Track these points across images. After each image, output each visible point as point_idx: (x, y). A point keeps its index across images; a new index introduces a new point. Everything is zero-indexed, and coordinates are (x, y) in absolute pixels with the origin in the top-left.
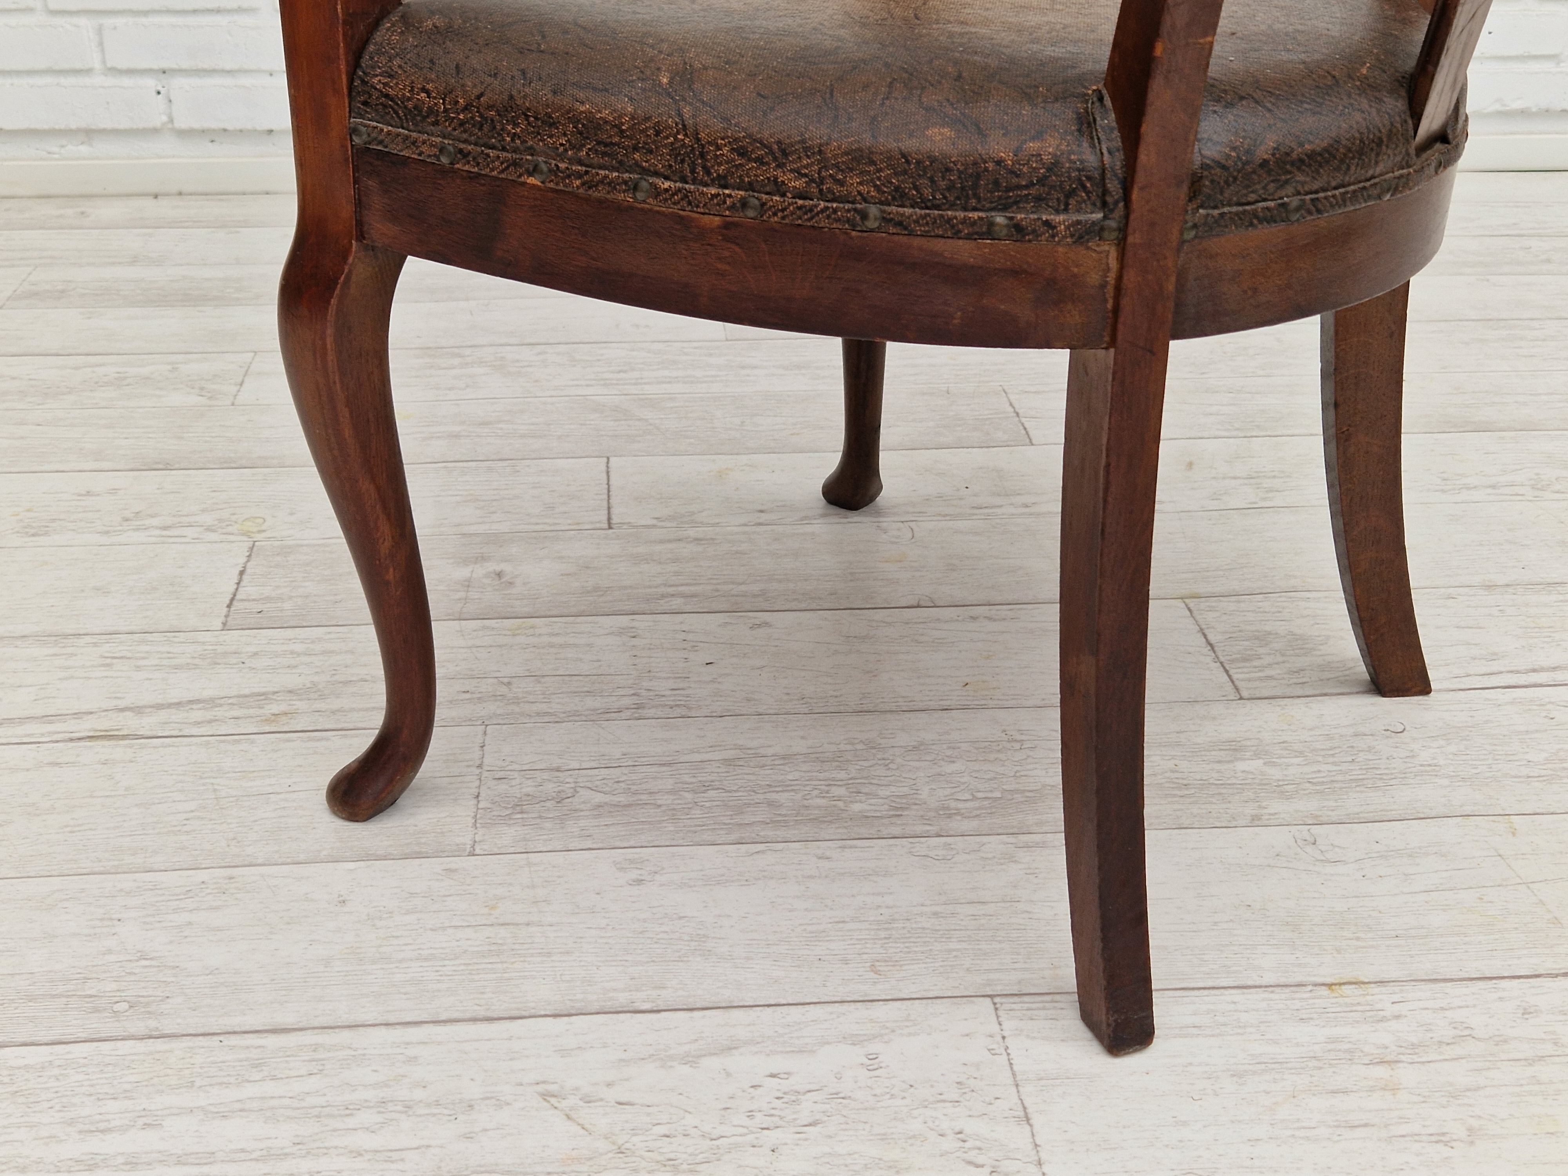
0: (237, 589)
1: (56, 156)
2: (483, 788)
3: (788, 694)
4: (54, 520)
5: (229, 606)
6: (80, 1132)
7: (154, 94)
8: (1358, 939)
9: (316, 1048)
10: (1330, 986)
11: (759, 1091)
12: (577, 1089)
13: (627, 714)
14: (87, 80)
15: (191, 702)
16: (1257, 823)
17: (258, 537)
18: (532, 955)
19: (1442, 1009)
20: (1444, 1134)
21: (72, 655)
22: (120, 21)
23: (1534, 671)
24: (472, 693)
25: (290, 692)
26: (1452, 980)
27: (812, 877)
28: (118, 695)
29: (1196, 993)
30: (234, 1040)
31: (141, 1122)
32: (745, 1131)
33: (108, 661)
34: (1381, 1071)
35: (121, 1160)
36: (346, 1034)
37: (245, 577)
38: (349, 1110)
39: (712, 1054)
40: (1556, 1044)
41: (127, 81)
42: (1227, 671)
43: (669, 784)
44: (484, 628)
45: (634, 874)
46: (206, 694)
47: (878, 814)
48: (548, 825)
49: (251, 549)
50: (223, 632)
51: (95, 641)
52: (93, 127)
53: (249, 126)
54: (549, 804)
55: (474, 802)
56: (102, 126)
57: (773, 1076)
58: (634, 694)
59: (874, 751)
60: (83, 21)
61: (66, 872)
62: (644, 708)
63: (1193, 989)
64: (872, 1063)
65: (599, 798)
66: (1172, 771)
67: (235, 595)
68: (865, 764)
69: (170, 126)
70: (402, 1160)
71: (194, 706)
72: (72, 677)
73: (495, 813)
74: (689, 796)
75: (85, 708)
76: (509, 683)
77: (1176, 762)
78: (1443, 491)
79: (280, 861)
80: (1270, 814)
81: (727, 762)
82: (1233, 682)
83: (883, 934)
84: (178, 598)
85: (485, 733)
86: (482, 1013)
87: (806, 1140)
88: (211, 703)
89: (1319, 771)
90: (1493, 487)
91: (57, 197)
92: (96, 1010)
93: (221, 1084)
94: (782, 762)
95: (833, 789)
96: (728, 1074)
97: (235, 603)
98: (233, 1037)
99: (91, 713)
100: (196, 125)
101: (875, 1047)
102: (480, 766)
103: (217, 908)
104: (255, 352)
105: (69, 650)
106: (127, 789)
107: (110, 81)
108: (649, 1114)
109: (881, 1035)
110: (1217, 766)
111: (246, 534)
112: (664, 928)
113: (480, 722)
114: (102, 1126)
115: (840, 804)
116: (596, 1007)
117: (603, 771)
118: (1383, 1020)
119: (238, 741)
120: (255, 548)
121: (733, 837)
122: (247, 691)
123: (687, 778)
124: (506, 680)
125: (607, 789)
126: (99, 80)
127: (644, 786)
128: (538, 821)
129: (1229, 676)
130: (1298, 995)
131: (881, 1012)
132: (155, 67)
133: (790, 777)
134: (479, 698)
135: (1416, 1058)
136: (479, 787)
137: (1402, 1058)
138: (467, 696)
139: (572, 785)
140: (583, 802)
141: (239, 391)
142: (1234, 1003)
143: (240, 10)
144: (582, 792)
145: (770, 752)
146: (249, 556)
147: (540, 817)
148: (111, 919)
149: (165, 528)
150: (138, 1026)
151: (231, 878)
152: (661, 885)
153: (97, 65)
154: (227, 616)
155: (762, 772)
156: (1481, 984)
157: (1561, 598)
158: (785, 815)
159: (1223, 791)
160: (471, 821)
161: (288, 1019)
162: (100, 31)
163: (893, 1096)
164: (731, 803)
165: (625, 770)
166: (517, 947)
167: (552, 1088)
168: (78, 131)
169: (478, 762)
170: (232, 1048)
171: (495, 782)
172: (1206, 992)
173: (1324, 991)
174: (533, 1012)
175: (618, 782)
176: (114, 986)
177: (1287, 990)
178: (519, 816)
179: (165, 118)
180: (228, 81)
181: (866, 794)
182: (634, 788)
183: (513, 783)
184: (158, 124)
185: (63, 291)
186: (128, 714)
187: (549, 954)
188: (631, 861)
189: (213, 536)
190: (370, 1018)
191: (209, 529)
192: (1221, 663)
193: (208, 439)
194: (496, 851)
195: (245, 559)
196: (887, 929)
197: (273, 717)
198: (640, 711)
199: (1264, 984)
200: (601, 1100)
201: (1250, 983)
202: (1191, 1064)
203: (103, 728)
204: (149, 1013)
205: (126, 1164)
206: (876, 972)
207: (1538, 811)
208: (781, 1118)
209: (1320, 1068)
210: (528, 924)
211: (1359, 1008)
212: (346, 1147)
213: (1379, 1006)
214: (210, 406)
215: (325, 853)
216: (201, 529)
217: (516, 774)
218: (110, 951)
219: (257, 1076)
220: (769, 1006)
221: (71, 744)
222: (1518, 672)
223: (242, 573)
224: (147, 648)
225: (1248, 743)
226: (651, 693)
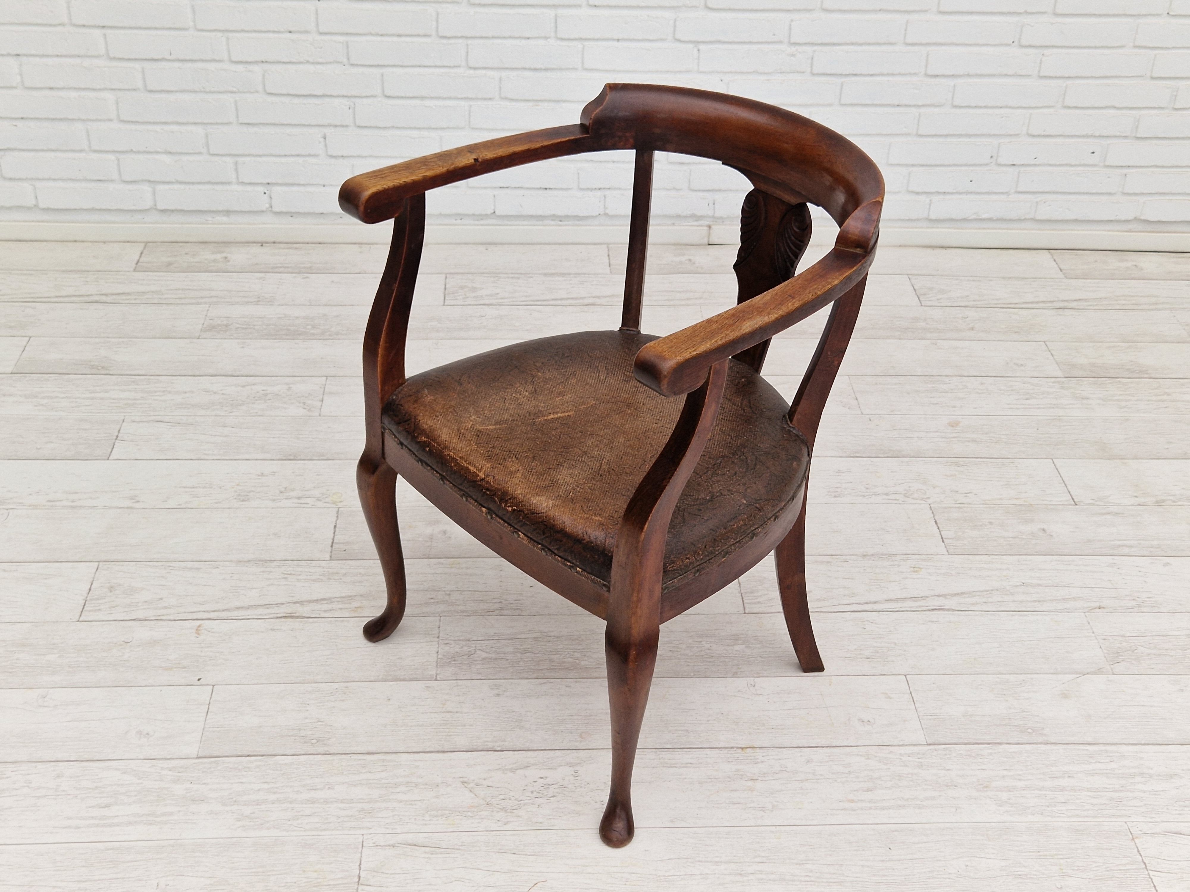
0: (334, 536)
1: (210, 222)
2: (440, 648)
3: (562, 604)
4: (250, 491)
5: (332, 546)
6: (308, 790)
7: (263, 193)
8: (758, 729)
9: (383, 761)
10: (742, 748)
11: (535, 784)
12: (474, 780)
13: (497, 612)
14: (228, 187)
15: (322, 600)
16: (735, 676)
17: (340, 505)
18: (458, 726)
19: (779, 759)
20: (764, 807)
21: (271, 572)
22: (247, 159)
23: (867, 603)
24: (435, 599)
25: (361, 596)
26: (787, 748)
27: (562, 695)
28: (292, 595)
29: (694, 750)
30: (355, 757)
31: (327, 787)
32: (529, 798)
33: (286, 576)
34: (750, 783)
35: (322, 801)
36: (394, 756)
37: (337, 529)
38: (397, 785)
39: (521, 769)
40: (814, 774)
41: (249, 188)
42: (742, 598)
43: (511, 649)
44: (439, 563)
45: (496, 692)
46: (328, 596)
47: (591, 667)
48: (464, 667)
49: (338, 512)
50: (331, 561)
51: (278, 564)
52: (231, 210)
53: (312, 211)
54: (465, 657)
55: (437, 654)
56: (235, 209)
57: (541, 778)
58: (500, 602)
59: (594, 635)
60: (228, 159)
61: (285, 682)
62: (503, 610)
63: (694, 748)
64: (576, 774)
65: (485, 655)
66: (709, 649)
67: (333, 540)
68: (588, 641)
69: (270, 209)
70: (415, 804)
71: (325, 602)
72: (272, 584)
73: (444, 661)
74: (519, 655)
75: (280, 601)
76: (449, 595)
77: (711, 645)
78: (864, 496)
79: (364, 680)
80: (741, 672)
81: (535, 639)
82: (743, 604)
83: (586, 721)
84: (310, 541)
85: (440, 620)
86: (441, 749)
87: (550, 802)
88: (329, 600)
89: (765, 652)
90: (887, 494)
91: (210, 243)
92: (305, 742)
93: (352, 773)
94: (556, 640)
95: (576, 654)
96: (526, 777)
97: (334, 544)
98: (354, 755)
99: (283, 604)
100: (284, 210)
101: (577, 768)
102: (438, 637)
103: (343, 700)
104: (327, 377)
105: (269, 569)
106: (303, 643)
107: (240, 188)
108: (498, 791)
109: (580, 763)
110: (726, 647)
111: (334, 503)
112: (507, 716)
113: (437, 615)
114: (314, 788)
115: (577, 661)
116: (480, 748)
117: (486, 642)
118: (757, 763)
119: (343, 621)
120: (340, 512)
121: (535, 676)
122: (343, 595)
123: (519, 647)
124: (448, 593)
125: (488, 651)
126: (235, 187)
127: (502, 650)
128: (460, 665)
129: (743, 601)
130: (730, 752)
131: (581, 754)
132: (264, 182)
133: (559, 647)
134: (437, 602)
135: (764, 779)
136: (438, 648)
137: (759, 778)
138: (433, 601)
139: (474, 648)
140: (479, 657)
141: (321, 406)
142: (707, 754)
143: (309, 155)
144: (478, 652)
145: (552, 634)
146: (337, 517)
147: (462, 663)
148: (305, 704)
149: (299, 498)
150: (322, 750)
151: (347, 687)
152: (507, 697)
153: (234, 180)
154: (331, 552)
155: (548, 645)
156: (796, 749)
157: (892, 563)
158: (556, 666)
159: (727, 660)
160: (435, 664)
161: (372, 749)
162: (236, 163)
163: (581, 787)
164: (536, 659)
165: (495, 642)
166: (453, 722)
167: (465, 780)
168: (222, 211)
169: (437, 635)
170: (355, 760)
171: (445, 645)
172: (698, 750)
173: (740, 751)
174: (459, 749)
175: (492, 647)
176: (310, 733)
177: (727, 750)
178: (453, 662)
179: (267, 206)
180: (302, 189)
181: (588, 657)
182: (498, 650)
183: (452, 646)
184: (264, 209)
185: (226, 326)
186: (298, 605)
187: (464, 725)
188: (496, 685)
189: (320, 504)
190: (401, 749)
191: (318, 500)
192: (742, 594)
193: (311, 439)
194: (445, 679)
195: (335, 519)
196: (588, 719)
197: (355, 609)
198: (502, 611)
199: (719, 747)
200: (482, 785)
201: (714, 746)
202: (686, 778)
203: (289, 612)
204: (324, 744)
205: (324, 802)
206: (582, 738)
207: (844, 674)
208: (543, 794)
209: (729, 781)
210: (457, 712)
211: (750, 758)
212: (396, 799)
213: (757, 757)
214: (310, 416)
215: (381, 677)
216: (314, 499)
217: (452, 642)
218: (306, 718)
219: (364, 771)
220: (542, 750)
221: (278, 620)
222: (860, 604)
223: (335, 527)
224: (300, 569)
225: (742, 636)
226: (507, 602)
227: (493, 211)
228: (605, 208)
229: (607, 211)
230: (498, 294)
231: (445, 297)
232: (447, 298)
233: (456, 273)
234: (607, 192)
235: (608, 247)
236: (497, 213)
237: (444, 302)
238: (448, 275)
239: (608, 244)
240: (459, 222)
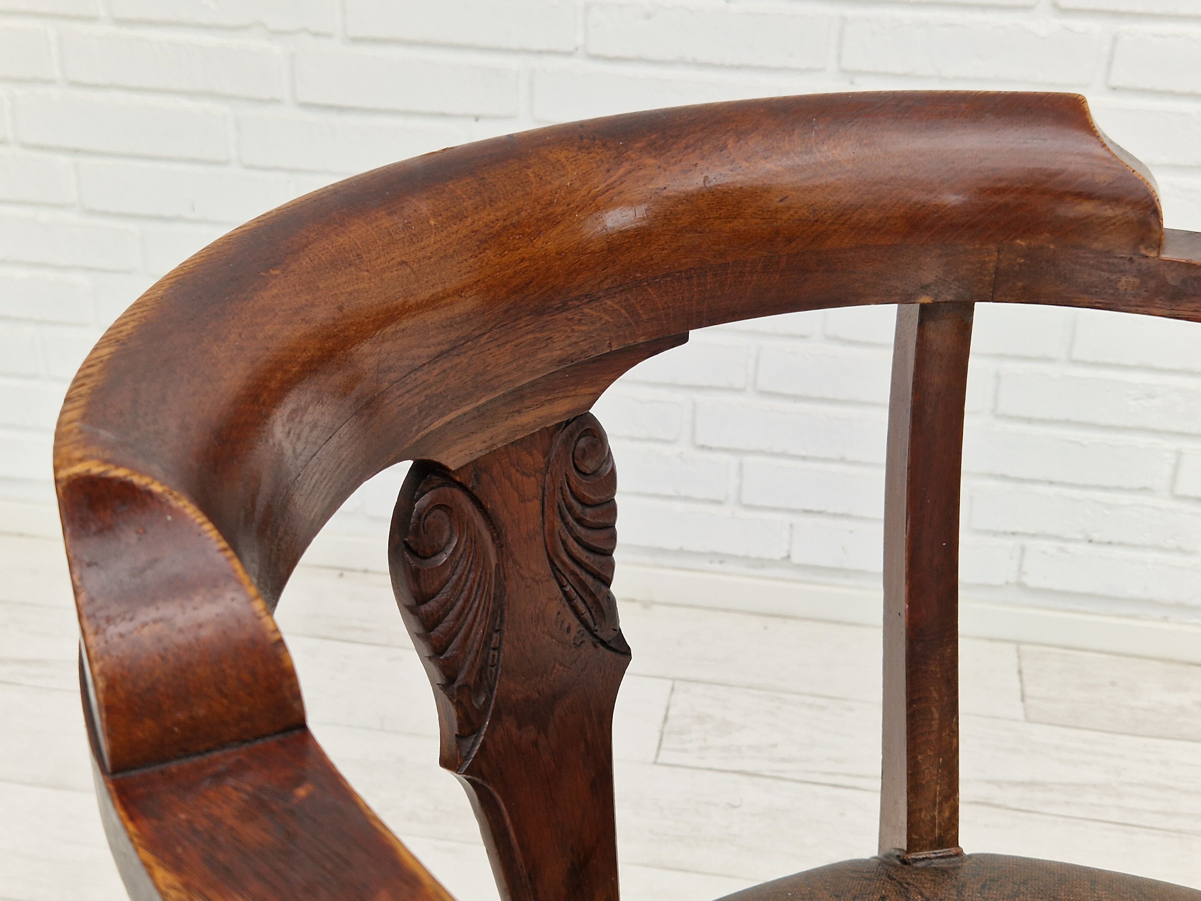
227: (785, 554)
228: (1020, 570)
229: (1025, 579)
230: (775, 746)
231: (661, 740)
232: (665, 744)
233: (697, 681)
234: (1028, 543)
235: (1018, 650)
236: (796, 559)
237: (657, 755)
238: (677, 684)
239: (1018, 643)
240: (716, 566)
